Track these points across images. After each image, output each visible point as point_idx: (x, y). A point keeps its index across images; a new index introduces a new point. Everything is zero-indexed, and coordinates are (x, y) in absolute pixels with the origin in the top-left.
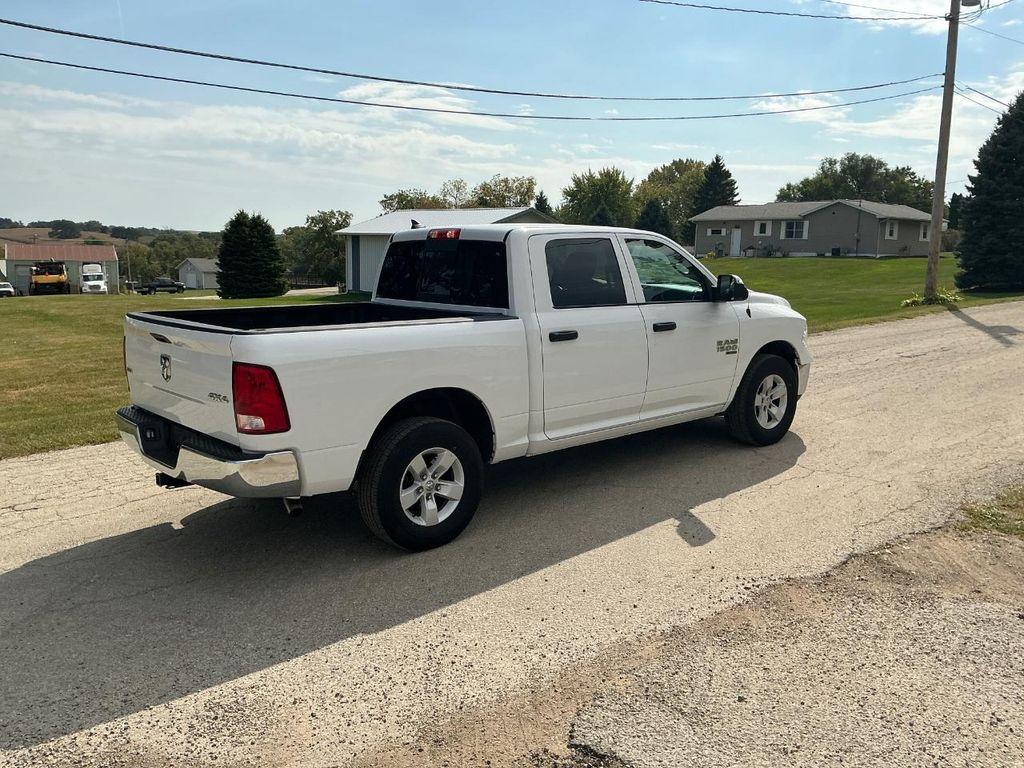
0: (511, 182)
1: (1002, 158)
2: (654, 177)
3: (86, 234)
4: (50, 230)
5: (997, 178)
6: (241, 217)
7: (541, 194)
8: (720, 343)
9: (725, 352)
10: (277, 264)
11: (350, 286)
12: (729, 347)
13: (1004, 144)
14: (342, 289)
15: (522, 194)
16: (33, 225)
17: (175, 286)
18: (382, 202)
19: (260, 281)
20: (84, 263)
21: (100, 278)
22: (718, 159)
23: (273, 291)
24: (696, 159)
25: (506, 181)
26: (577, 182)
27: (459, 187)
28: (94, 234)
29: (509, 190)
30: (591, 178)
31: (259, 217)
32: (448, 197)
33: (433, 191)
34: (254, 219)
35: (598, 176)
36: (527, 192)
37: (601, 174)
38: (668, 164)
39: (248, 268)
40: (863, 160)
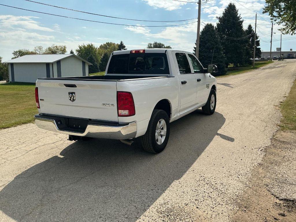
0: (58, 47)
1: (202, 42)
2: (101, 47)
5: (201, 47)
7: (72, 51)
11: (10, 80)
13: (202, 39)
14: (8, 81)
15: (62, 51)
18: (13, 53)
22: (122, 42)
24: (113, 42)
25: (57, 47)
26: (80, 48)
27: (40, 48)
29: (58, 49)
30: (84, 47)
32: (37, 52)
33: (31, 50)
35: (86, 46)
36: (64, 50)
37: (87, 45)
38: (105, 44)
40: (159, 44)
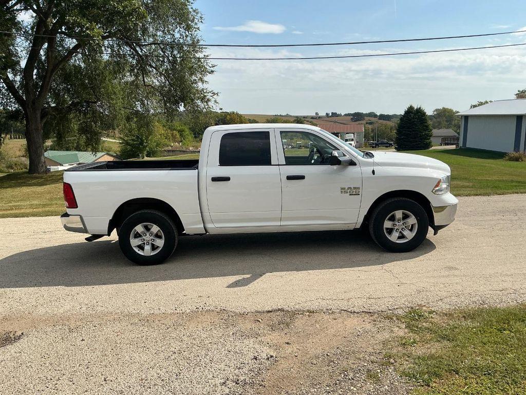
3: (367, 118)
4: (352, 117)
6: (411, 108)
8: (342, 189)
9: (349, 194)
10: (427, 132)
11: (461, 144)
12: (354, 192)
14: (457, 147)
16: (346, 115)
17: (388, 144)
18: (517, 94)
19: (416, 142)
20: (347, 133)
21: (352, 140)
23: (423, 147)
28: (371, 118)
31: (420, 108)
34: (417, 110)
39: (411, 135)
